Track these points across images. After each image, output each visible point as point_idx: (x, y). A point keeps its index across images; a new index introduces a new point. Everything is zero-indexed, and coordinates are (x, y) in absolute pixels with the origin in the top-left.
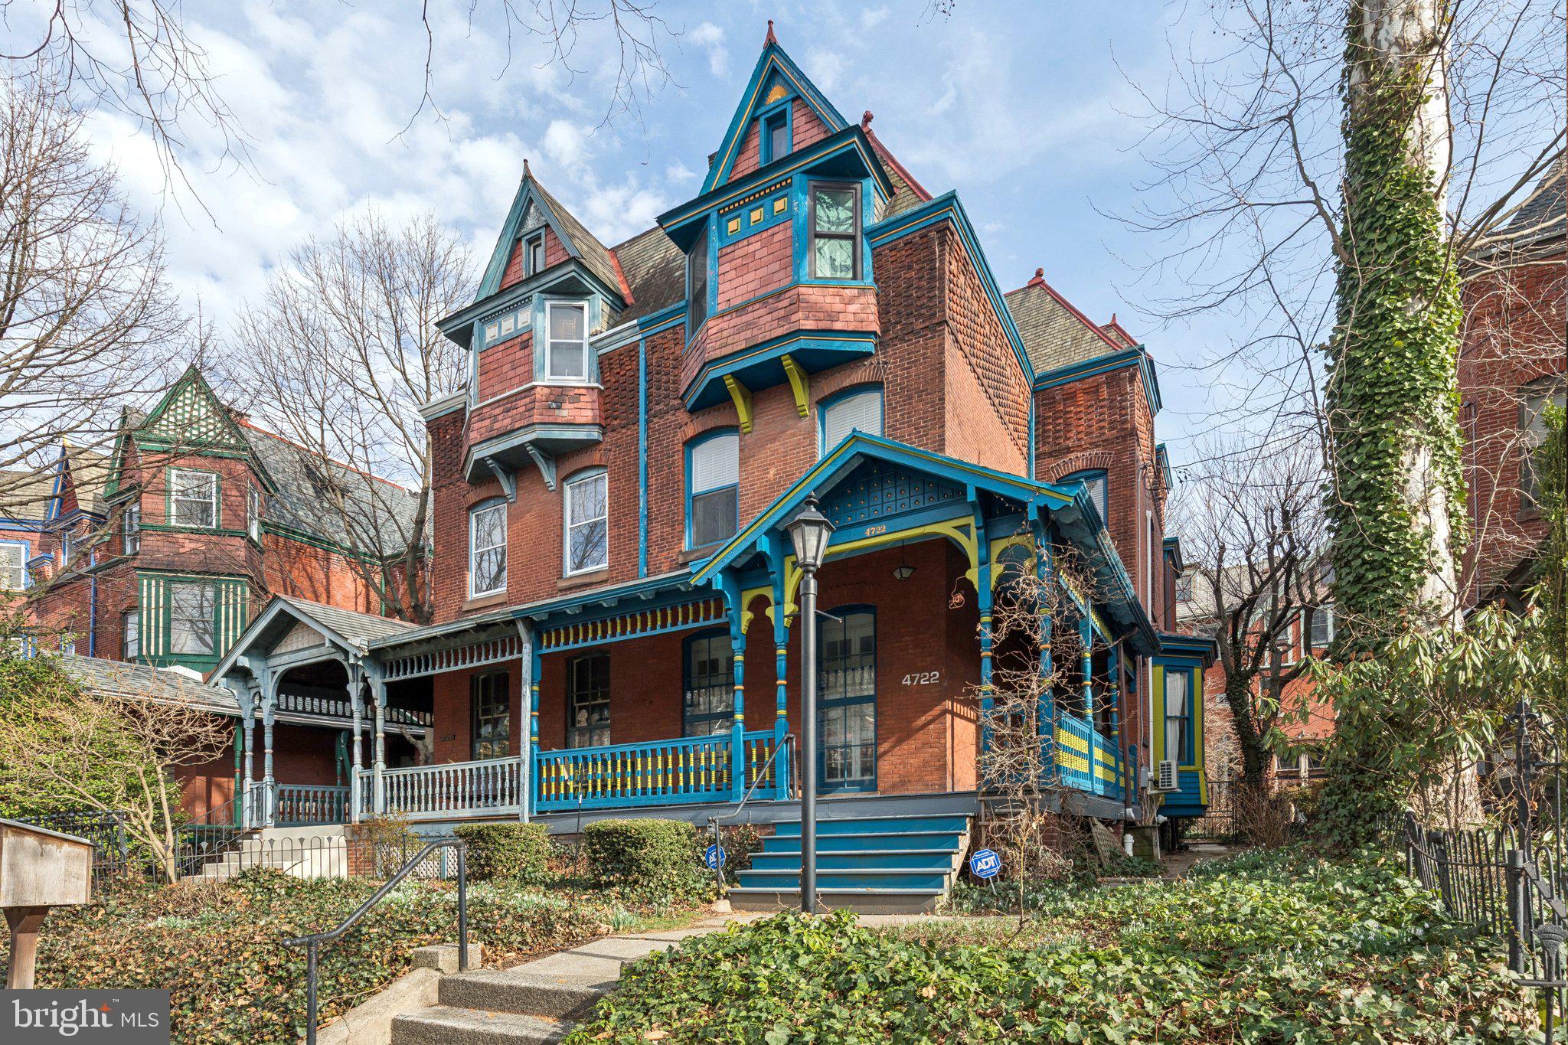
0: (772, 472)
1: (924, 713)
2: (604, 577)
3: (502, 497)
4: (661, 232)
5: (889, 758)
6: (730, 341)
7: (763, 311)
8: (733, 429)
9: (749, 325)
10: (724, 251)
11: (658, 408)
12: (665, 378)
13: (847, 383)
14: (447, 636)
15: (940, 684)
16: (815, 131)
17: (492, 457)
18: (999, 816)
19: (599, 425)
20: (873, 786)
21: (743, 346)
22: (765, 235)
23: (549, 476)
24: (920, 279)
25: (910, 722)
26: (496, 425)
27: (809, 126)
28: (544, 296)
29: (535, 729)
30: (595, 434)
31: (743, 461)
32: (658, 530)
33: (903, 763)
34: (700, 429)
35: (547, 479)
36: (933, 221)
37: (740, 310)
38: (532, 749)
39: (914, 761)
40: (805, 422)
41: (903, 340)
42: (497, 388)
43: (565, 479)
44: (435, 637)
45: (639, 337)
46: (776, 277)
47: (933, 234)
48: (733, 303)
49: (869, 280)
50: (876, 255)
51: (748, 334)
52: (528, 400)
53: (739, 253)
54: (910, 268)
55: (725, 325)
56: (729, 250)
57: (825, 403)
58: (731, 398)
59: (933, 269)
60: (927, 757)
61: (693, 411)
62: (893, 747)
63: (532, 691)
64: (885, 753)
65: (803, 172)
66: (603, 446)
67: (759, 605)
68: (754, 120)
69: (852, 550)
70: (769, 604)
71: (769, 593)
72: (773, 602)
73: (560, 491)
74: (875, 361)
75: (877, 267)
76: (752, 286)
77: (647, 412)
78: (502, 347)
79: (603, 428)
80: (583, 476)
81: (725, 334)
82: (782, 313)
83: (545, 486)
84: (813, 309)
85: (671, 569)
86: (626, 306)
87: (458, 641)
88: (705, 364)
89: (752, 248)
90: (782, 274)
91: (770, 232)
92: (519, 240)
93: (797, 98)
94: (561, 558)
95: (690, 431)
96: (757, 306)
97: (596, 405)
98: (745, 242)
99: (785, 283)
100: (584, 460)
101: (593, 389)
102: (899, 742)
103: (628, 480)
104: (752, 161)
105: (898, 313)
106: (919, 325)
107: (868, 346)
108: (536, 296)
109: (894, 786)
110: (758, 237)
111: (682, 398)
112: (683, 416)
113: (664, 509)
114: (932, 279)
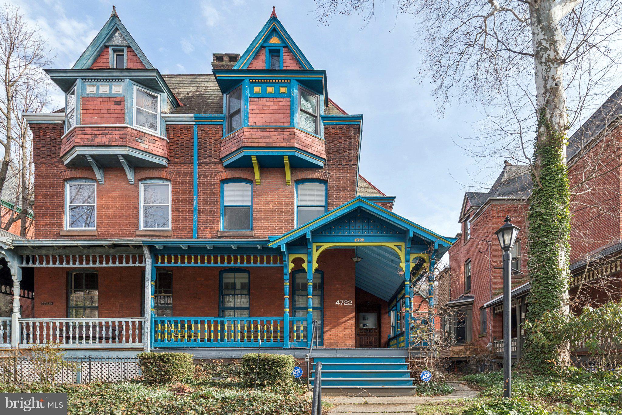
0: (271, 205)
1: (345, 316)
2: (169, 234)
3: (95, 180)
4: (213, 78)
5: (329, 333)
6: (257, 140)
7: (275, 133)
8: (250, 181)
9: (267, 137)
10: (253, 99)
11: (205, 160)
12: (209, 147)
13: (310, 176)
14: (84, 247)
15: (352, 306)
16: (295, 65)
17: (91, 156)
18: (418, 358)
19: (167, 158)
20: (322, 344)
21: (265, 145)
22: (275, 100)
23: (130, 175)
24: (345, 144)
25: (339, 319)
26: (96, 140)
27: (292, 62)
28: (132, 82)
29: (153, 305)
30: (164, 162)
31: (253, 197)
32: (204, 218)
33: (336, 336)
34: (231, 177)
35: (129, 176)
36: (352, 123)
37: (262, 129)
38: (151, 315)
39: (341, 335)
40: (289, 188)
41: (337, 166)
42: (95, 120)
43: (140, 180)
44: (76, 246)
45: (194, 123)
46: (281, 120)
47: (352, 128)
48: (258, 124)
49: (322, 137)
50: (326, 129)
51: (267, 141)
52: (121, 133)
53: (260, 103)
54: (340, 138)
55: (254, 133)
56: (255, 100)
57: (298, 182)
58: (253, 167)
59: (351, 142)
60: (346, 334)
61: (226, 167)
62: (331, 329)
63: (152, 285)
64: (327, 331)
65: (296, 80)
66: (168, 170)
67: (298, 262)
68: (262, 47)
69: (342, 246)
70: (304, 262)
71: (304, 257)
72: (306, 261)
73: (137, 186)
74: (324, 171)
75: (326, 134)
76: (268, 120)
77: (198, 160)
78: (101, 99)
79: (169, 161)
80: (153, 181)
81: (254, 137)
82: (286, 137)
83: (128, 181)
84: (300, 141)
85: (212, 237)
86: (179, 106)
87: (90, 251)
88: (242, 147)
89: (268, 103)
90: (285, 120)
91: (278, 100)
92: (107, 47)
93: (286, 47)
94: (137, 219)
95: (225, 175)
96: (272, 130)
97: (165, 148)
98: (265, 99)
99: (286, 125)
100: (156, 174)
101: (163, 139)
102: (334, 327)
103: (185, 190)
104: (261, 65)
105: (335, 155)
106: (344, 162)
107: (321, 164)
108: (127, 80)
109: (331, 344)
110: (271, 99)
111: (221, 160)
112: (221, 169)
113: (209, 208)
114: (350, 146)
